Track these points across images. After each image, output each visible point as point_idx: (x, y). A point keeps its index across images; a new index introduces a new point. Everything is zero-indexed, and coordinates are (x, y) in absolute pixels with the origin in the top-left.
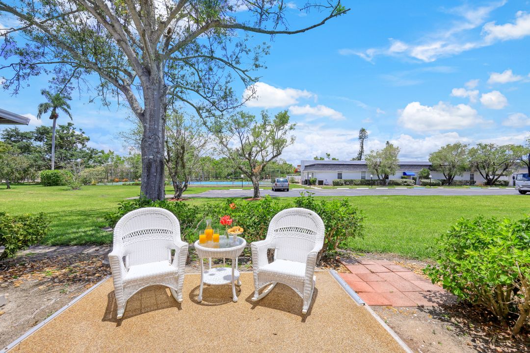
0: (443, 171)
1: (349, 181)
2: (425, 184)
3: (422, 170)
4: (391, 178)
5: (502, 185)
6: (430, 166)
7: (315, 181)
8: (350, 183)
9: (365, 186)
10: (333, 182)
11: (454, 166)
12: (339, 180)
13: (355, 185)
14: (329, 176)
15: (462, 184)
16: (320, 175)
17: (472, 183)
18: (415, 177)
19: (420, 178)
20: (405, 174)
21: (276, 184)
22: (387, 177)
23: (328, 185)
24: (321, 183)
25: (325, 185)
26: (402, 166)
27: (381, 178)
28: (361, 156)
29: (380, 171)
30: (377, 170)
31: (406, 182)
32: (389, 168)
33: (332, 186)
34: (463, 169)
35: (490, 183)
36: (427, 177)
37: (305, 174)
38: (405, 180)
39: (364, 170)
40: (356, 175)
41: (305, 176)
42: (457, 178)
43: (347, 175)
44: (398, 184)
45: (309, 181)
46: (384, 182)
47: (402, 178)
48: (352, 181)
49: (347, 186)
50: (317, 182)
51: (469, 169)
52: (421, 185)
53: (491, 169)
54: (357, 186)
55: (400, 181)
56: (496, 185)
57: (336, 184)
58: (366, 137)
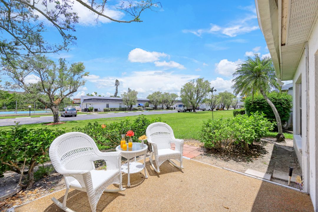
0: (154, 103)
1: (113, 109)
2: (147, 110)
3: (146, 103)
4: (134, 107)
5: (171, 109)
6: (149, 101)
7: (93, 109)
8: (114, 110)
9: (122, 111)
10: (104, 109)
11: (157, 102)
12: (107, 108)
13: (116, 111)
14: (101, 106)
15: (160, 109)
16: (95, 105)
17: (163, 108)
18: (143, 106)
19: (145, 106)
20: (139, 105)
21: (66, 112)
22: (131, 106)
23: (101, 111)
24: (96, 110)
25: (99, 111)
26: (138, 101)
27: (129, 107)
28: (116, 95)
29: (129, 103)
30: (127, 103)
31: (140, 109)
32: (133, 101)
33: (103, 112)
34: (160, 103)
35: (168, 108)
36: (148, 106)
37: (84, 105)
38: (139, 108)
39: (121, 103)
40: (116, 105)
41: (84, 106)
42: (158, 107)
43: (112, 105)
44: (137, 110)
45: (88, 109)
46: (130, 109)
47: (138, 107)
48: (115, 109)
49: (112, 112)
50: (94, 110)
51: (162, 103)
52: (146, 110)
53: (168, 103)
54: (117, 112)
55: (138, 108)
56: (170, 109)
57: (106, 111)
58: (119, 85)
